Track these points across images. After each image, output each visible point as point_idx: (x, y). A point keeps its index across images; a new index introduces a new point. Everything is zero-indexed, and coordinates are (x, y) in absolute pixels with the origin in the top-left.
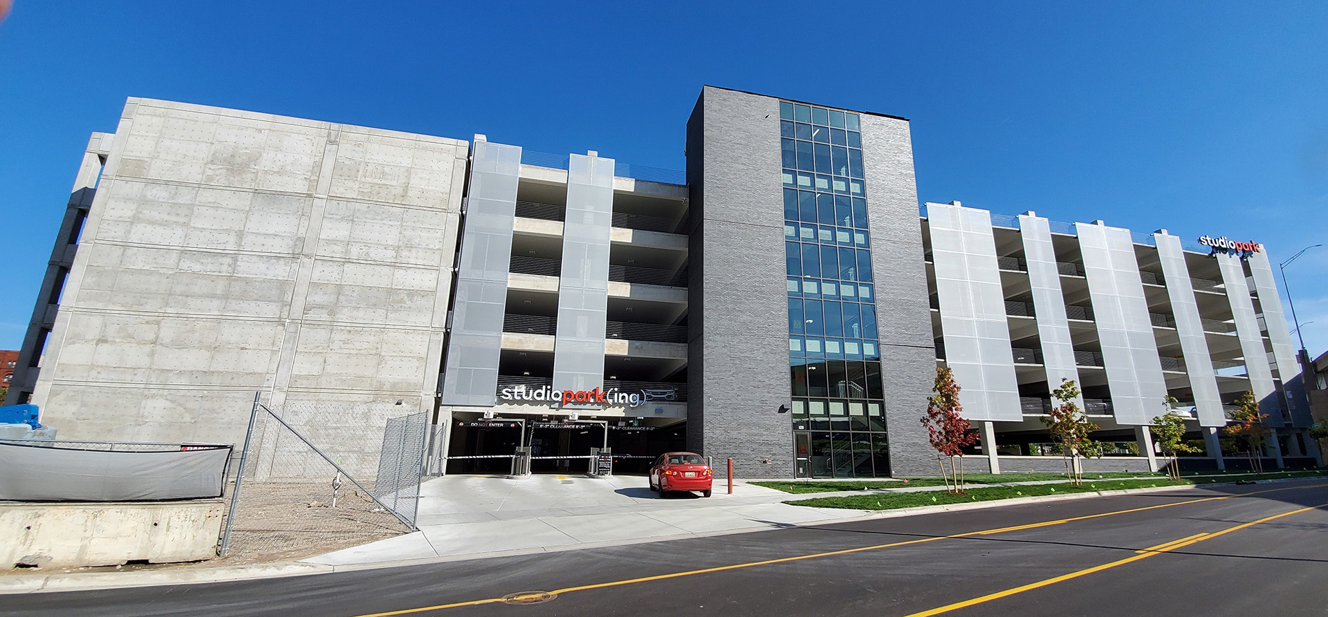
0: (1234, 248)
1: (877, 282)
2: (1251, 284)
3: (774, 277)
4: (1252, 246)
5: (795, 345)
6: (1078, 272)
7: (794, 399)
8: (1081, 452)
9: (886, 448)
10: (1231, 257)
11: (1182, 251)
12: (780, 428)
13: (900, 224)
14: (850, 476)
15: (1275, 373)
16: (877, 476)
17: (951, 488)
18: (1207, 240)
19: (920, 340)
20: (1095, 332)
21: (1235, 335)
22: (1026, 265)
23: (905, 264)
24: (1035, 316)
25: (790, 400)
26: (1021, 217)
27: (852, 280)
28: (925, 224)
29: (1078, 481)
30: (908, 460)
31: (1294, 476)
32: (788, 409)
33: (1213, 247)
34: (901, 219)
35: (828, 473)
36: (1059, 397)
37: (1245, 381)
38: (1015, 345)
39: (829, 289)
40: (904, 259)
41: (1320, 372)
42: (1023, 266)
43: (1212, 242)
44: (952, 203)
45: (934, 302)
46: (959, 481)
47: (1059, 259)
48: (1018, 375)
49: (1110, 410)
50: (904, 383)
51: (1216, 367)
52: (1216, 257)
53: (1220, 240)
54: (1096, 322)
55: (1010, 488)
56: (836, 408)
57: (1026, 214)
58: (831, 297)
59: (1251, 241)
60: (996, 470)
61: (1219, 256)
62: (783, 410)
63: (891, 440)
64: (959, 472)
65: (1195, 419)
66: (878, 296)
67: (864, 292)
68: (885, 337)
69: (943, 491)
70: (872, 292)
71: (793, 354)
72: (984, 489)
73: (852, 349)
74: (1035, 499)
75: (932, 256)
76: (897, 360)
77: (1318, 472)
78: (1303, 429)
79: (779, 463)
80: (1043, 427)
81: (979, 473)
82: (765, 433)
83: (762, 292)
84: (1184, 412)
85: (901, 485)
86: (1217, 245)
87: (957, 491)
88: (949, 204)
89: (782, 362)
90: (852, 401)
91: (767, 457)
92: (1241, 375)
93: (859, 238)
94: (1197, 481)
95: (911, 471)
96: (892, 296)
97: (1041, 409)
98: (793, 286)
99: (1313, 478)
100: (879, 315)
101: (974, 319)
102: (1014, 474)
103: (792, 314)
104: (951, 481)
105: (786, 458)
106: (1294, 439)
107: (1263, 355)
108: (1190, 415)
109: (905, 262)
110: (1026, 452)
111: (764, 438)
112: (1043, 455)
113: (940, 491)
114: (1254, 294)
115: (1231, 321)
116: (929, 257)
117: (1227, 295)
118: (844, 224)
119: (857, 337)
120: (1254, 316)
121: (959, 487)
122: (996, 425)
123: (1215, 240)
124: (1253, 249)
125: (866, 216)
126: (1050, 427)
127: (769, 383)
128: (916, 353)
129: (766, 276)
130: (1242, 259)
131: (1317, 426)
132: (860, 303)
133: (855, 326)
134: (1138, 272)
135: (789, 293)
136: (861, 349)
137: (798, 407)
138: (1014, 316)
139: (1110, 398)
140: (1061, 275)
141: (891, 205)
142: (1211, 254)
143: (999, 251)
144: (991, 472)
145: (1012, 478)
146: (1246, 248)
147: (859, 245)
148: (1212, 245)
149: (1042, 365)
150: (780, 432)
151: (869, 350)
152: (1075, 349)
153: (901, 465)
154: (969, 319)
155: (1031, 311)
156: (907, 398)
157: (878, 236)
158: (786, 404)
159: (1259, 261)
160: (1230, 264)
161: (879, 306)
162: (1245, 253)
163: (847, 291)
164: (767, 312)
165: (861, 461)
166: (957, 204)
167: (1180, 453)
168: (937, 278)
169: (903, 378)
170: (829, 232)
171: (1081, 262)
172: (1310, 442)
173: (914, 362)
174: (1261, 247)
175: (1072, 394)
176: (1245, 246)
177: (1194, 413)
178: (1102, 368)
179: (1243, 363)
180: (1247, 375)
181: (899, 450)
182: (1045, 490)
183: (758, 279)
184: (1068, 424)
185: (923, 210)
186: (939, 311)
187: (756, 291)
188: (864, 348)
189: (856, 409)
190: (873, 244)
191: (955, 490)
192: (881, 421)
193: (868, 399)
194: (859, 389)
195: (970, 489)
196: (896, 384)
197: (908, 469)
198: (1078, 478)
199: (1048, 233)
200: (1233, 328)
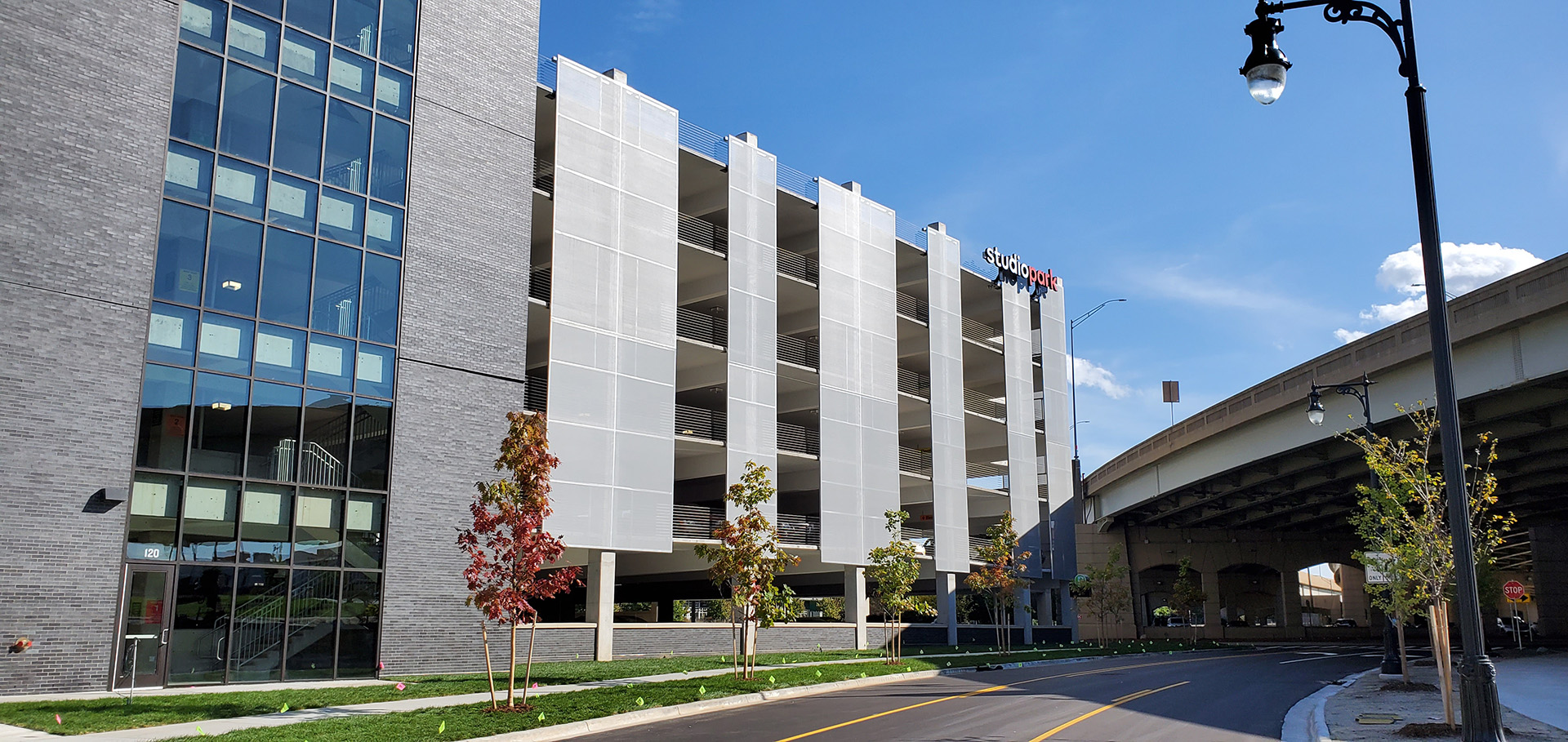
0: (1026, 276)
1: (417, 205)
2: (1037, 343)
3: (130, 133)
4: (1049, 279)
5: (168, 332)
6: (807, 273)
7: (139, 476)
8: (761, 614)
9: (377, 612)
10: (1019, 292)
11: (960, 267)
12: (84, 554)
13: (490, 81)
14: (275, 676)
15: (1043, 490)
16: (342, 675)
17: (501, 696)
18: (995, 256)
19: (496, 360)
20: (815, 390)
21: (1003, 422)
22: (727, 243)
23: (488, 178)
24: (725, 346)
25: (128, 476)
26: (734, 141)
27: (354, 190)
28: (547, 102)
29: (748, 669)
30: (422, 634)
31: (1050, 656)
32: (118, 502)
33: (1001, 269)
34: (494, 69)
35: (215, 671)
36: (738, 500)
37: (1003, 498)
38: (682, 399)
39: (286, 200)
40: (487, 167)
41: (1090, 497)
42: (720, 242)
43: (1000, 262)
44: (610, 73)
45: (540, 284)
46: (520, 681)
47: (782, 242)
48: (679, 460)
49: (813, 537)
50: (442, 457)
51: (971, 474)
52: (1000, 288)
53: (1012, 260)
54: (821, 372)
55: (623, 690)
56: (261, 508)
57: (743, 137)
58: (291, 220)
59: (1049, 270)
60: (605, 653)
61: (1007, 288)
62: (99, 502)
63: (389, 588)
64: (524, 660)
65: (930, 558)
66: (413, 241)
67: (379, 225)
68: (414, 342)
69: (481, 705)
70: (400, 228)
71: (155, 356)
72: (570, 695)
73: (325, 360)
74: (669, 711)
75: (552, 180)
76: (436, 400)
77: (1079, 650)
78: (1063, 582)
79: (64, 648)
80: (704, 565)
81: (569, 659)
82: (31, 566)
83: (81, 167)
84: (919, 546)
85: (390, 694)
86: (1006, 268)
87: (512, 704)
88: (604, 74)
89: (118, 371)
90: (307, 492)
91: (25, 634)
92: (999, 490)
93: (387, 90)
94: (940, 664)
95: (425, 661)
96: (446, 247)
97: (705, 528)
98: (184, 170)
99: (1074, 661)
100: (409, 287)
101: (617, 334)
102: (637, 661)
103: (169, 251)
104: (502, 682)
105: (90, 635)
106: (1048, 596)
107: (1033, 459)
108: (923, 550)
109: (489, 172)
110: (667, 616)
111: (27, 579)
112: (693, 620)
113: (473, 706)
114: (1037, 358)
115: (1001, 400)
116: (544, 180)
117: (1003, 355)
118: (356, 45)
119: (344, 329)
120: (1032, 394)
121: (517, 693)
122: (622, 558)
123: (1005, 258)
124: (1050, 285)
125: (413, 39)
126: (714, 563)
127: (65, 424)
128: (483, 390)
129: (104, 125)
130: (1032, 297)
131: (1081, 578)
132: (364, 249)
133: (345, 306)
134: (895, 292)
135: (170, 188)
136: (351, 365)
137: (150, 500)
138: (691, 341)
139: (818, 514)
140: (780, 274)
141: (478, 28)
142: (996, 281)
143: (685, 203)
144: (595, 658)
145: (635, 667)
146: (1041, 280)
147: (383, 105)
148: (999, 265)
149: (721, 443)
150: (79, 563)
151: (370, 368)
152: (780, 418)
153: (405, 648)
154: (606, 333)
155: (719, 335)
156: (443, 492)
157: (436, 96)
158: (114, 486)
159: (1053, 305)
160: (1017, 304)
161: (412, 265)
162: (1039, 287)
163: (336, 214)
164: (90, 226)
165: (307, 641)
166: (620, 78)
167: (908, 616)
168: (555, 231)
169: (442, 443)
170: (311, 54)
171: (815, 257)
172: (1068, 603)
173: (476, 408)
174: (1059, 284)
175: (761, 495)
176: (1041, 276)
177: (930, 550)
178: (816, 457)
179: (1004, 471)
180: (1007, 490)
181: (407, 613)
182: (687, 692)
183: (72, 127)
184: (745, 557)
185: (548, 70)
186: (548, 307)
187: (62, 159)
188: (359, 361)
189: (314, 512)
190: (420, 111)
191: (508, 701)
192: (374, 543)
193: (348, 489)
194: (331, 462)
195: (542, 697)
196: (425, 459)
197: (419, 655)
198: (750, 665)
199: (773, 186)
200: (1001, 411)
